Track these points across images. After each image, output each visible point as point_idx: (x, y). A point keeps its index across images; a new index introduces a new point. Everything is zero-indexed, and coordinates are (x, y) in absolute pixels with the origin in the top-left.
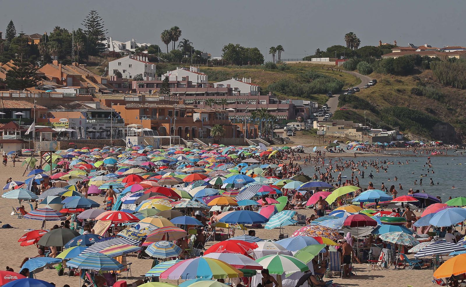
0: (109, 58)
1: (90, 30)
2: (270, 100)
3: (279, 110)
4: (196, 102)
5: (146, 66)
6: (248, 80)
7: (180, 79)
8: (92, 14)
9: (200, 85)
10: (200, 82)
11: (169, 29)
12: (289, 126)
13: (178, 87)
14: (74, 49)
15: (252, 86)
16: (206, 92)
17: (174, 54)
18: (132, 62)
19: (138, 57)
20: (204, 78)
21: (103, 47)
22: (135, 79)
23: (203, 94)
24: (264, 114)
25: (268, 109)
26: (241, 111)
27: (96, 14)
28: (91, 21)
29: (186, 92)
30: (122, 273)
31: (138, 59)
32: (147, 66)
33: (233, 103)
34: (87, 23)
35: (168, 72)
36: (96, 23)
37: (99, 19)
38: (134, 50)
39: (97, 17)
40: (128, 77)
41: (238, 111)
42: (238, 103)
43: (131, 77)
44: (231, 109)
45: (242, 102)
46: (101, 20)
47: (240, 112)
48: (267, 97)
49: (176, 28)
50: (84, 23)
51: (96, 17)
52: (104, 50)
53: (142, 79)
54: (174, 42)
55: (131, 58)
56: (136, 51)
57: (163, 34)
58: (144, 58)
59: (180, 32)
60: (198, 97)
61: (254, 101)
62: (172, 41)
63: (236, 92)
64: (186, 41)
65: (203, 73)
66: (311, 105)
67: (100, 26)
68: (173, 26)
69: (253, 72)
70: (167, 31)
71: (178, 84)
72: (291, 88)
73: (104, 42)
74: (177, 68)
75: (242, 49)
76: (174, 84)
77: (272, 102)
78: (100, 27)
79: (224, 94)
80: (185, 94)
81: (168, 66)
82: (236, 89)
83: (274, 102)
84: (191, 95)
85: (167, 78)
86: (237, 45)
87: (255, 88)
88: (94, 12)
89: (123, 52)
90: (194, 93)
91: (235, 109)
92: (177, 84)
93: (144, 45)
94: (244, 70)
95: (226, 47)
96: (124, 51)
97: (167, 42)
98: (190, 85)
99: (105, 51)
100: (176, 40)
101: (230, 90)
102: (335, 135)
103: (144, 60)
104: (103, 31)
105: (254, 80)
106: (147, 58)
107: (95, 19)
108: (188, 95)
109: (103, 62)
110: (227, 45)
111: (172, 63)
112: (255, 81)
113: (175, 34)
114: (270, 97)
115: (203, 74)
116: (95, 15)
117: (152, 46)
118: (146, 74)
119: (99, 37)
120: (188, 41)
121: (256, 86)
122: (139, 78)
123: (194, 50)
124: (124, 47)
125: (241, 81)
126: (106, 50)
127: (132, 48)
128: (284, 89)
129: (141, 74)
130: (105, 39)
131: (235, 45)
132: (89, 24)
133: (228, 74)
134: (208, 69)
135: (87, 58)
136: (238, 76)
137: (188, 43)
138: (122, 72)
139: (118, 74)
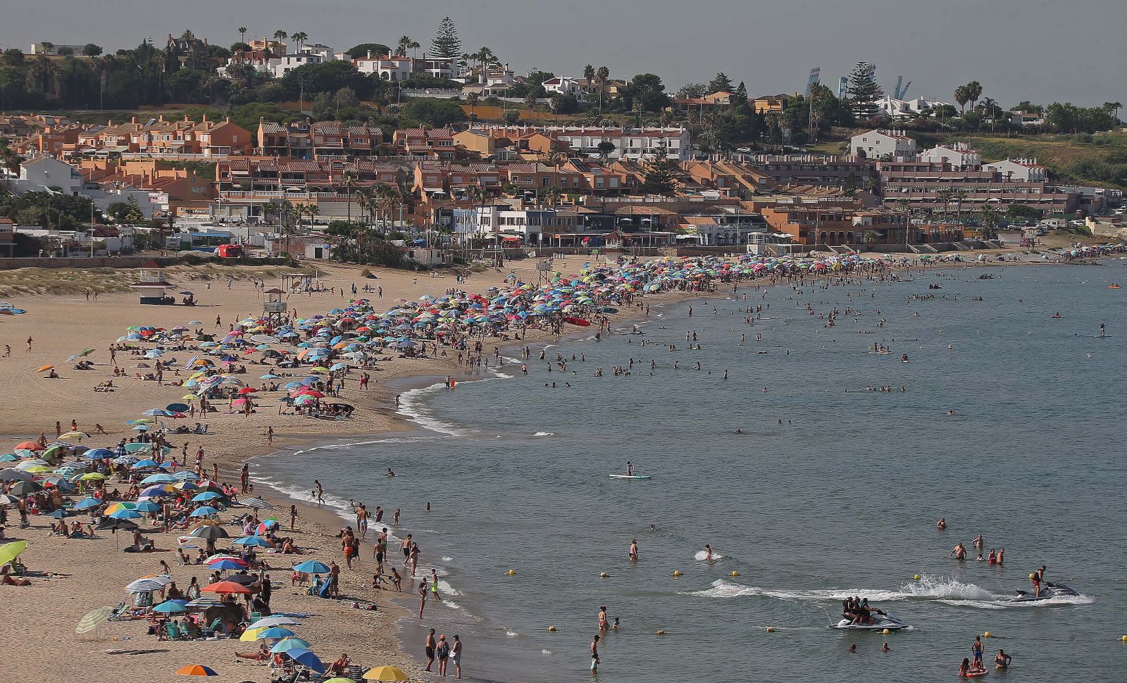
3: (1055, 202)
4: (951, 189)
5: (898, 143)
6: (1031, 160)
7: (937, 160)
8: (861, 65)
9: (963, 168)
10: (965, 164)
11: (965, 84)
13: (930, 171)
14: (811, 120)
15: (1035, 168)
17: (967, 119)
19: (889, 131)
20: (974, 157)
21: (875, 110)
22: (882, 160)
25: (1041, 200)
26: (1007, 202)
28: (858, 76)
29: (940, 177)
31: (889, 134)
32: (901, 144)
33: (999, 192)
34: (854, 78)
36: (866, 77)
38: (920, 112)
39: (866, 71)
40: (875, 157)
41: (1004, 201)
42: (1004, 191)
43: (878, 156)
44: (995, 199)
45: (1010, 190)
46: (872, 73)
48: (1042, 184)
49: (976, 84)
50: (850, 79)
53: (890, 160)
54: (972, 102)
55: (879, 133)
57: (958, 91)
59: (980, 88)
60: (954, 184)
61: (1027, 190)
62: (969, 101)
63: (1006, 178)
64: (989, 101)
65: (974, 151)
66: (1107, 194)
67: (871, 81)
68: (971, 81)
70: (964, 87)
71: (932, 166)
72: (1095, 170)
73: (878, 103)
74: (937, 145)
75: (1075, 109)
76: (926, 166)
77: (1046, 191)
78: (871, 83)
79: (991, 180)
80: (938, 179)
84: (947, 181)
86: (1066, 104)
87: (1039, 170)
88: (864, 64)
90: (951, 178)
91: (1000, 199)
92: (930, 166)
93: (936, 104)
97: (963, 102)
98: (946, 166)
100: (975, 99)
101: (997, 175)
102: (1106, 234)
103: (899, 135)
106: (904, 132)
107: (864, 73)
113: (974, 91)
114: (1045, 184)
115: (973, 153)
116: (863, 68)
117: (945, 107)
118: (899, 153)
119: (871, 96)
120: (993, 100)
122: (889, 158)
124: (906, 108)
125: (1018, 163)
127: (919, 109)
128: (1085, 172)
129: (891, 153)
130: (880, 98)
131: (1063, 104)
132: (857, 79)
133: (1021, 150)
134: (1000, 142)
135: (829, 130)
137: (992, 102)
138: (866, 150)
139: (862, 153)
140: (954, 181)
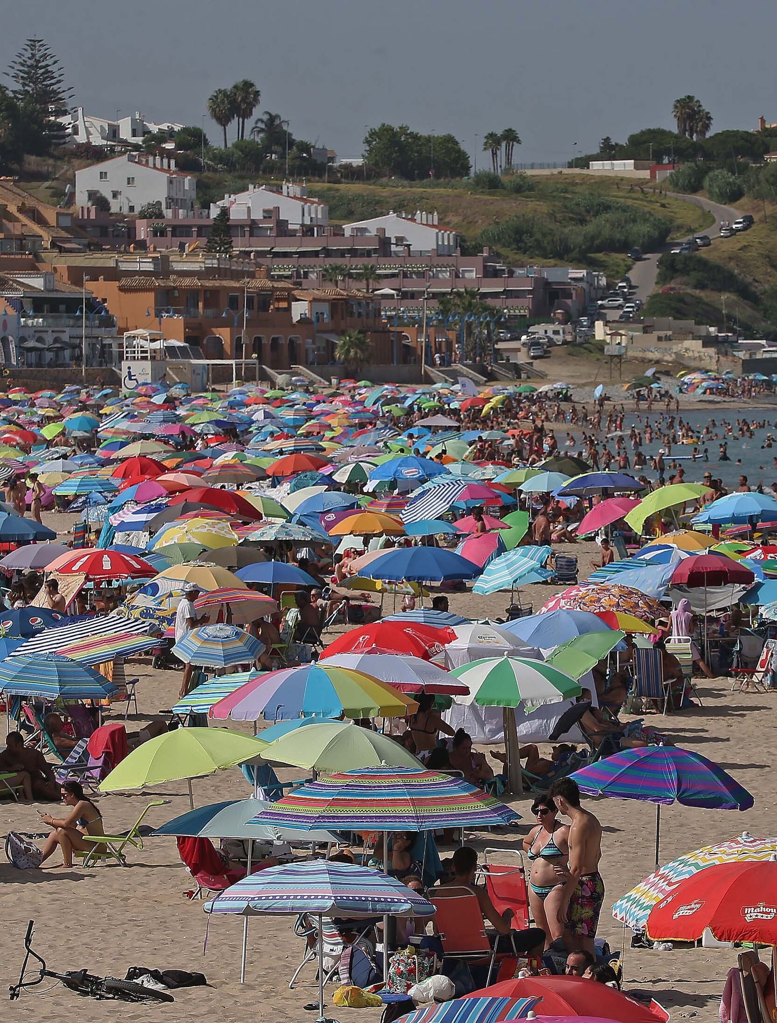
0: (76, 162)
1: (27, 88)
2: (485, 267)
3: (508, 294)
4: (298, 272)
5: (171, 182)
6: (430, 216)
7: (257, 215)
8: (33, 47)
9: (307, 231)
10: (307, 222)
11: (228, 86)
12: (534, 333)
13: (251, 235)
15: (440, 231)
16: (324, 248)
17: (242, 151)
18: (135, 170)
19: (151, 159)
20: (317, 211)
21: (61, 133)
22: (143, 215)
23: (316, 254)
24: (470, 304)
25: (482, 290)
26: (413, 296)
27: (43, 48)
28: (29, 66)
29: (272, 248)
30: (112, 706)
31: (151, 164)
32: (174, 182)
33: (393, 275)
34: (20, 71)
35: (226, 196)
36: (43, 70)
37: (49, 61)
38: (139, 140)
39: (45, 56)
40: (125, 211)
41: (405, 295)
42: (405, 275)
43: (132, 209)
44: (387, 291)
45: (414, 272)
46: (55, 62)
47: (409, 297)
48: (478, 260)
49: (248, 85)
50: (12, 72)
51: (41, 57)
52: (62, 141)
53: (160, 216)
54: (241, 120)
55: (132, 161)
56: (144, 142)
57: (214, 99)
58: (165, 161)
59: (257, 93)
60: (304, 261)
61: (445, 272)
62: (236, 119)
63: (400, 249)
64: (272, 118)
65: (316, 200)
66: (589, 280)
67: (53, 78)
68: (239, 79)
69: (441, 196)
70: (225, 92)
71: (252, 228)
72: (538, 236)
73: (65, 120)
74: (251, 187)
75: (415, 137)
76: (242, 227)
77: (490, 273)
78: (53, 81)
79: (368, 253)
80: (270, 252)
81: (226, 181)
82: (400, 240)
83: (496, 274)
84: (285, 255)
85: (225, 212)
86: (401, 128)
87: (448, 238)
88: (38, 44)
89: (111, 146)
90: (293, 249)
91: (399, 290)
92: (250, 226)
93: (164, 127)
94: (422, 192)
95: (373, 134)
96: (113, 143)
97: (223, 120)
98: (282, 229)
99: (65, 143)
100: (246, 114)
101: (384, 242)
102: (649, 355)
103: (166, 167)
104: (59, 93)
105: (446, 216)
106: (173, 162)
107: (39, 61)
108: (277, 255)
109: (63, 171)
110: (377, 127)
111: (236, 174)
112: (447, 220)
113: (244, 100)
114: (485, 260)
115: (315, 202)
116: (39, 51)
117: (184, 130)
118: (172, 202)
119: (51, 108)
120: (277, 116)
121: (451, 232)
122: (153, 213)
123: (294, 140)
124: (113, 133)
125: (413, 220)
126: (67, 139)
127: (134, 135)
128: (521, 241)
129: (159, 203)
130: (65, 113)
131: (396, 128)
132: (25, 73)
133: (378, 202)
134: (330, 189)
135: (20, 160)
136: (404, 208)
137: (277, 122)
138: (109, 197)
139: (100, 202)
140: (302, 254)
